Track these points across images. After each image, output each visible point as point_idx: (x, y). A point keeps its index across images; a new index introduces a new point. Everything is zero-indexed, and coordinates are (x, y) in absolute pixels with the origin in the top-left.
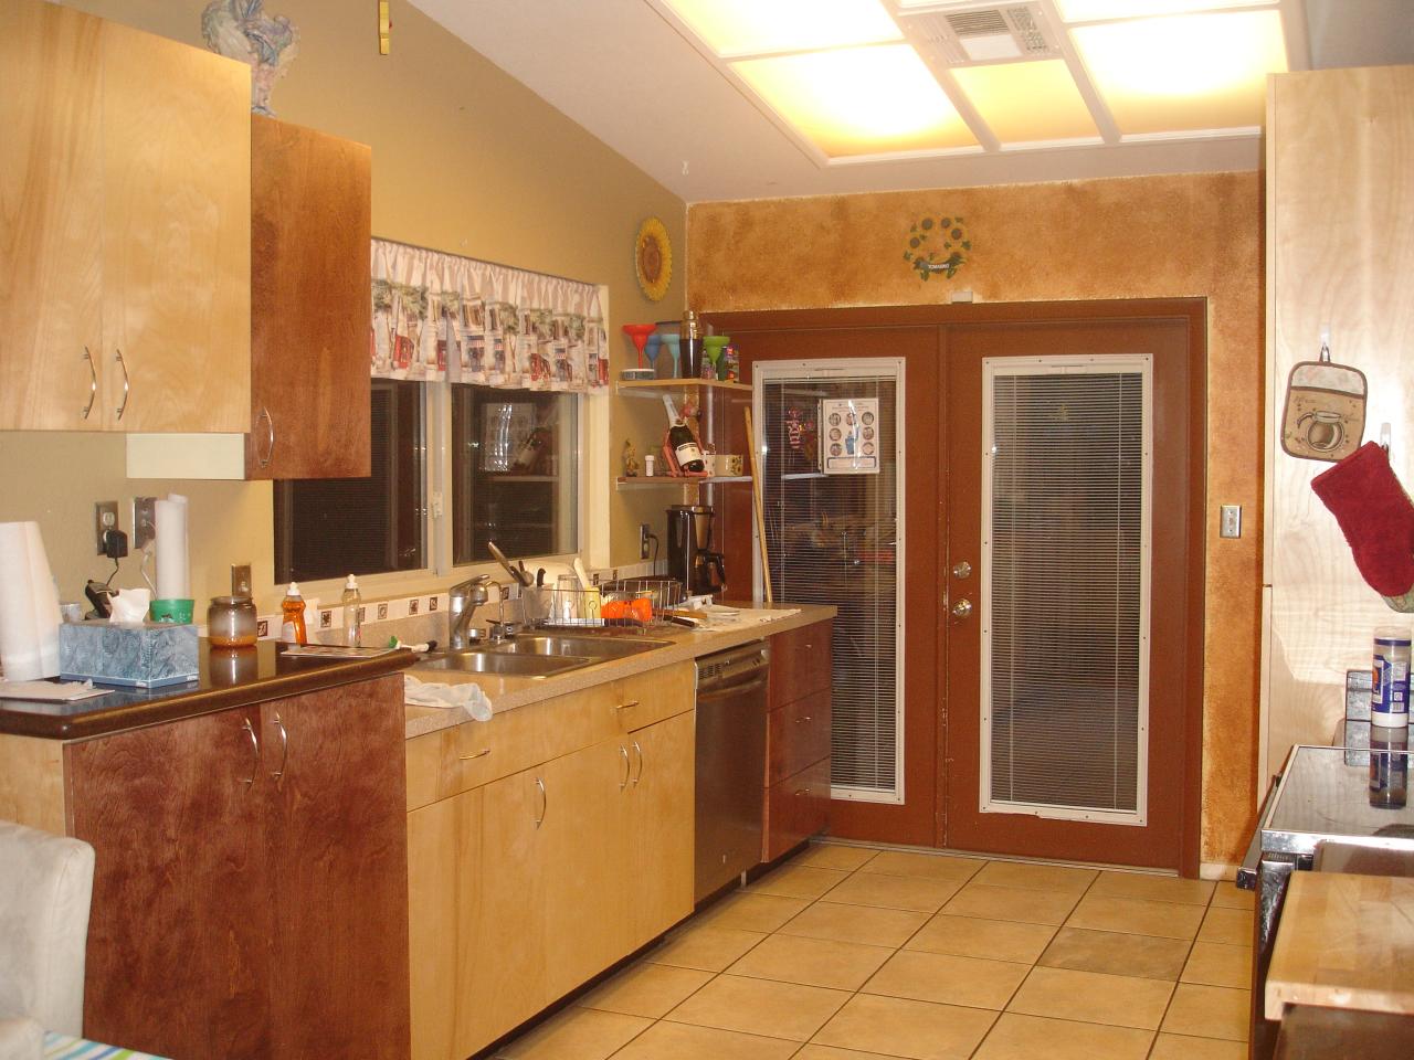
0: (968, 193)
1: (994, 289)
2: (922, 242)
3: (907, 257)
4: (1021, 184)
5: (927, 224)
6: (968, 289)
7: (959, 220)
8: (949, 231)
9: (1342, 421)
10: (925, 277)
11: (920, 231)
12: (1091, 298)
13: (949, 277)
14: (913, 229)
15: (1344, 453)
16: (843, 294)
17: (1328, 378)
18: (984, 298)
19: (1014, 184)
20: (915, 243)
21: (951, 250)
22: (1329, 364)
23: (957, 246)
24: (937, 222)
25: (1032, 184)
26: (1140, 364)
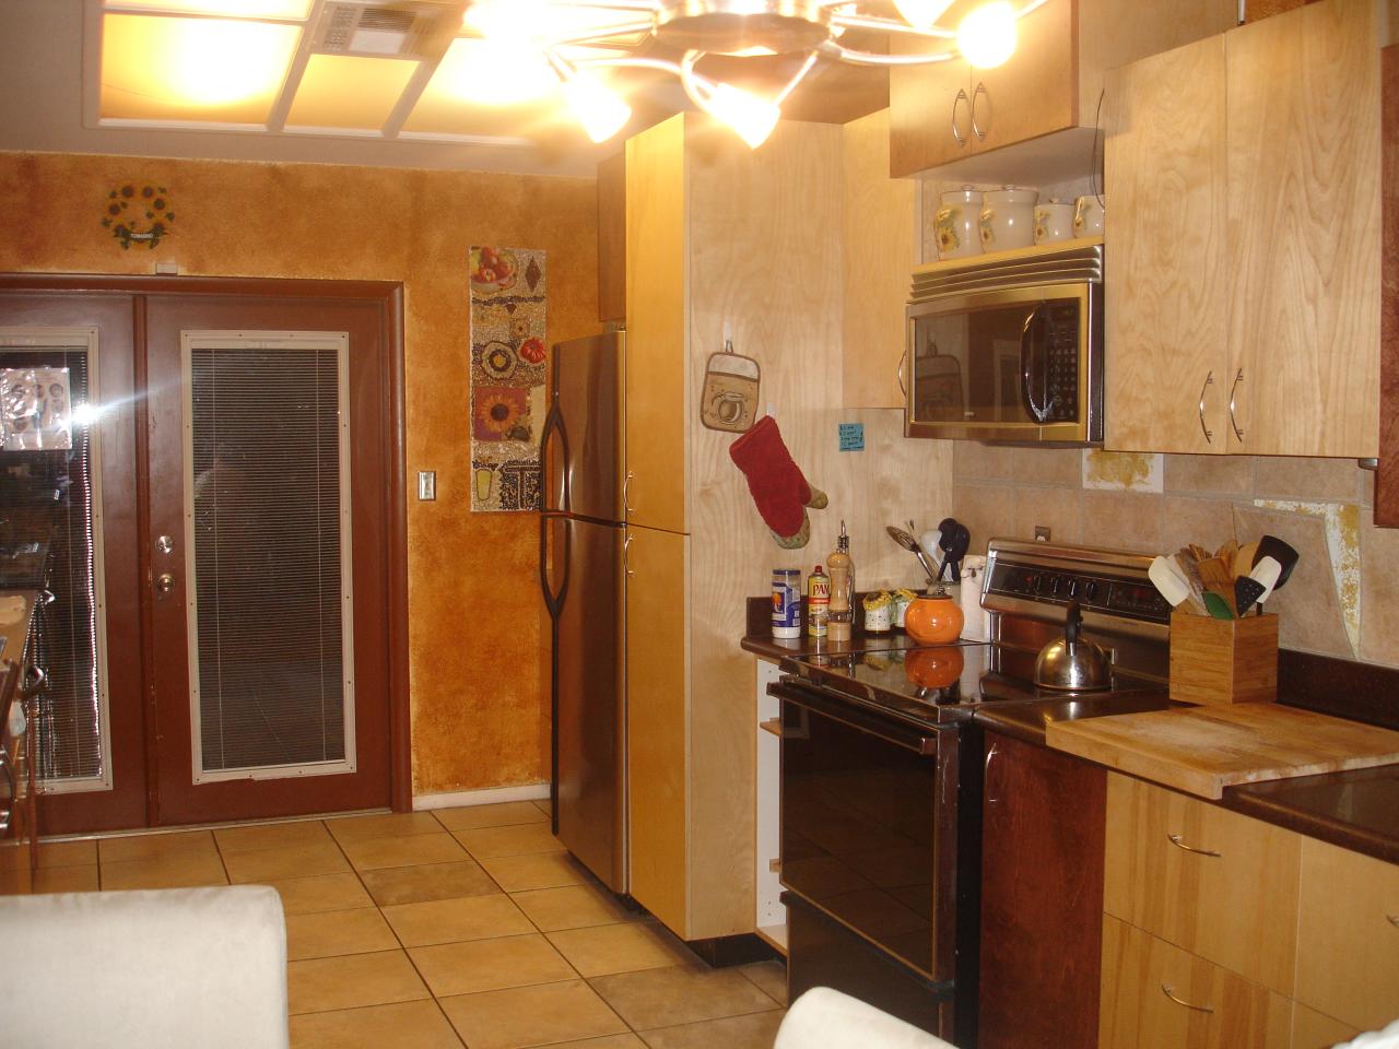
0: (171, 165)
1: (199, 264)
2: (122, 209)
3: (106, 223)
4: (226, 161)
5: (128, 192)
6: (172, 261)
7: (163, 191)
8: (152, 201)
9: (743, 400)
10: (125, 246)
11: (120, 199)
12: (296, 277)
13: (151, 247)
14: (113, 195)
15: (745, 425)
16: (33, 258)
17: (732, 365)
18: (189, 270)
19: (218, 160)
20: (114, 210)
21: (154, 220)
22: (732, 354)
23: (160, 216)
24: (139, 190)
25: (235, 161)
26: (337, 341)
